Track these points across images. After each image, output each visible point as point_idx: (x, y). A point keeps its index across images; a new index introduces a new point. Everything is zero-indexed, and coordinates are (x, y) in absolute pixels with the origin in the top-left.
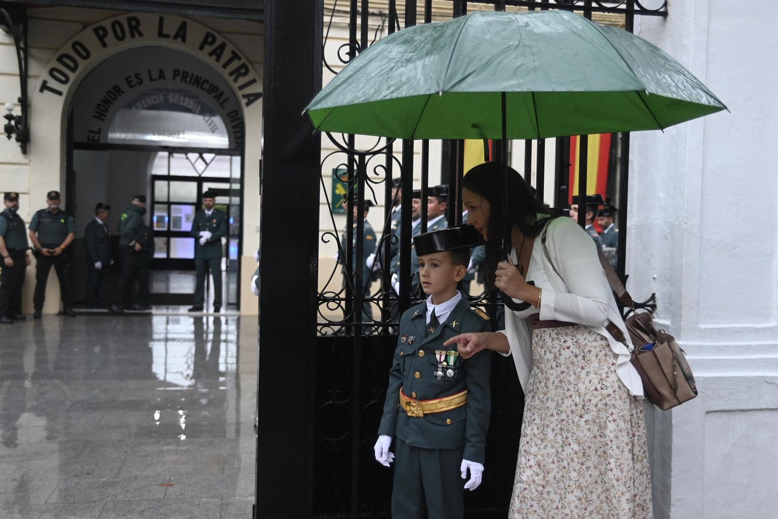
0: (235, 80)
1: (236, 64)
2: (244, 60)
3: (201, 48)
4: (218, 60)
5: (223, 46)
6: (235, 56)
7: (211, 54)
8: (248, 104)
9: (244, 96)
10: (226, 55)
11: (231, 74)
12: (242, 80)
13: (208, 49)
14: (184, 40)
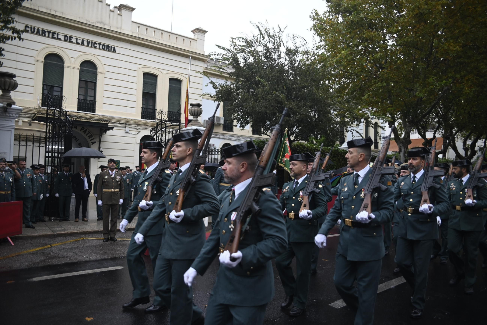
0: (89, 139)
1: (89, 134)
2: (91, 134)
3: (81, 130)
4: (85, 133)
5: (86, 130)
6: (89, 133)
7: (83, 132)
8: (92, 144)
9: (91, 142)
10: (87, 132)
11: (88, 137)
12: (91, 139)
13: (83, 131)
14: (76, 129)
